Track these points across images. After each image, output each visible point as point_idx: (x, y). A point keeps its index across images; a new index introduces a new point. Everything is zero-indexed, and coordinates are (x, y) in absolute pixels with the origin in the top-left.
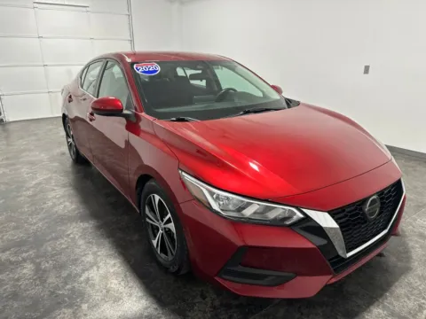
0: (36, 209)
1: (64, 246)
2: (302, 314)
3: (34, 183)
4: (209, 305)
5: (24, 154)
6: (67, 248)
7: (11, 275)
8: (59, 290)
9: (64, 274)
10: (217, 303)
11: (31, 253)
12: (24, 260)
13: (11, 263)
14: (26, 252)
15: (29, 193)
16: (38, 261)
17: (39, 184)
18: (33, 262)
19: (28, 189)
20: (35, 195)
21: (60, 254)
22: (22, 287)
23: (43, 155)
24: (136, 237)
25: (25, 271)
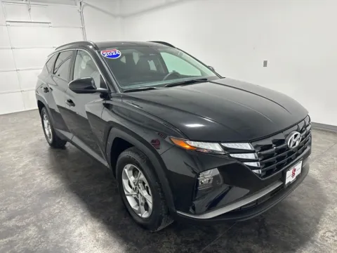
0: (28, 185)
1: (57, 211)
2: (239, 242)
3: (22, 164)
4: (173, 243)
5: (8, 143)
6: (60, 212)
7: (20, 237)
8: (60, 243)
9: (61, 231)
10: (179, 241)
11: (32, 218)
12: (28, 224)
13: (18, 227)
14: (28, 218)
15: (21, 173)
16: (39, 224)
17: (26, 165)
18: (35, 225)
19: (18, 170)
20: (25, 175)
21: (55, 217)
22: (31, 244)
23: (24, 142)
24: (110, 199)
25: (30, 232)
